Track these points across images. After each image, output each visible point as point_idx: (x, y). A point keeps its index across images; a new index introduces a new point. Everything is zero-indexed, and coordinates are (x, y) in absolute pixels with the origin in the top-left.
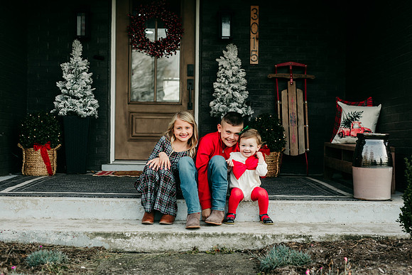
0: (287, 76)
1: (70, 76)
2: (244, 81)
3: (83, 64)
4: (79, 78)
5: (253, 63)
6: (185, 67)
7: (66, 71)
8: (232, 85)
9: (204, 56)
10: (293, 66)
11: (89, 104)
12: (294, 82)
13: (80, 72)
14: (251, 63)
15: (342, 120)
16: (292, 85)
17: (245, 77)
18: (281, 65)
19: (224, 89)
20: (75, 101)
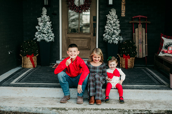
0: (138, 22)
1: (41, 23)
3: (47, 18)
4: (45, 24)
6: (92, 17)
7: (40, 21)
8: (113, 27)
9: (101, 13)
10: (141, 18)
11: (50, 36)
12: (141, 25)
13: (46, 22)
14: (122, 16)
15: (164, 45)
17: (119, 24)
18: (135, 17)
19: (110, 29)
20: (44, 35)
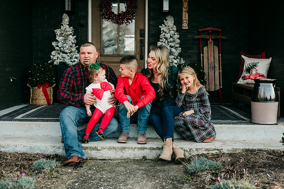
0: (207, 37)
1: (61, 38)
2: (178, 41)
3: (70, 30)
4: (67, 39)
5: (185, 28)
6: (139, 31)
7: (59, 35)
8: (170, 44)
9: (151, 23)
10: (211, 31)
11: (74, 57)
12: (212, 41)
13: (68, 36)
14: (183, 28)
15: (245, 68)
16: (211, 43)
17: (179, 38)
20: (65, 55)
